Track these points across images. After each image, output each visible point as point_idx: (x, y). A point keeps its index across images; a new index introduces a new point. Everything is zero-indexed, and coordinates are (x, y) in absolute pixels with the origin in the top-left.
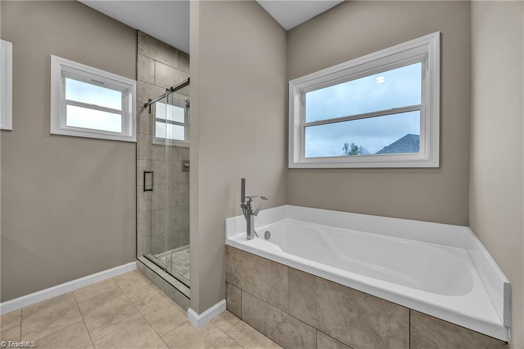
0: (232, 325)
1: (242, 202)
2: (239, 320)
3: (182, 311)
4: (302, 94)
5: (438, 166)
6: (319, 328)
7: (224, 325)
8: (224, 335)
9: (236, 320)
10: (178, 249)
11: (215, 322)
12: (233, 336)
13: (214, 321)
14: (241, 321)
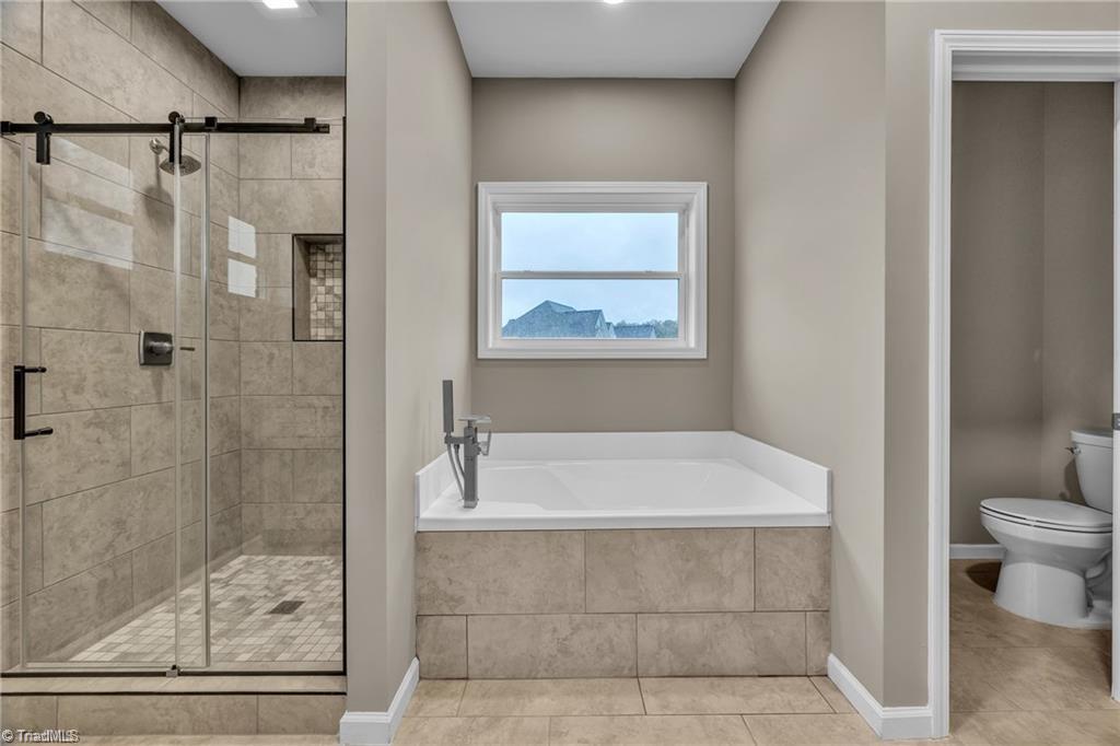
0: (459, 698)
1: (445, 431)
2: (463, 682)
3: (305, 739)
4: (497, 212)
5: (705, 357)
6: (637, 610)
7: (441, 706)
8: (459, 721)
9: (458, 686)
10: (130, 613)
11: (417, 713)
12: (476, 712)
13: (413, 712)
14: (469, 682)
